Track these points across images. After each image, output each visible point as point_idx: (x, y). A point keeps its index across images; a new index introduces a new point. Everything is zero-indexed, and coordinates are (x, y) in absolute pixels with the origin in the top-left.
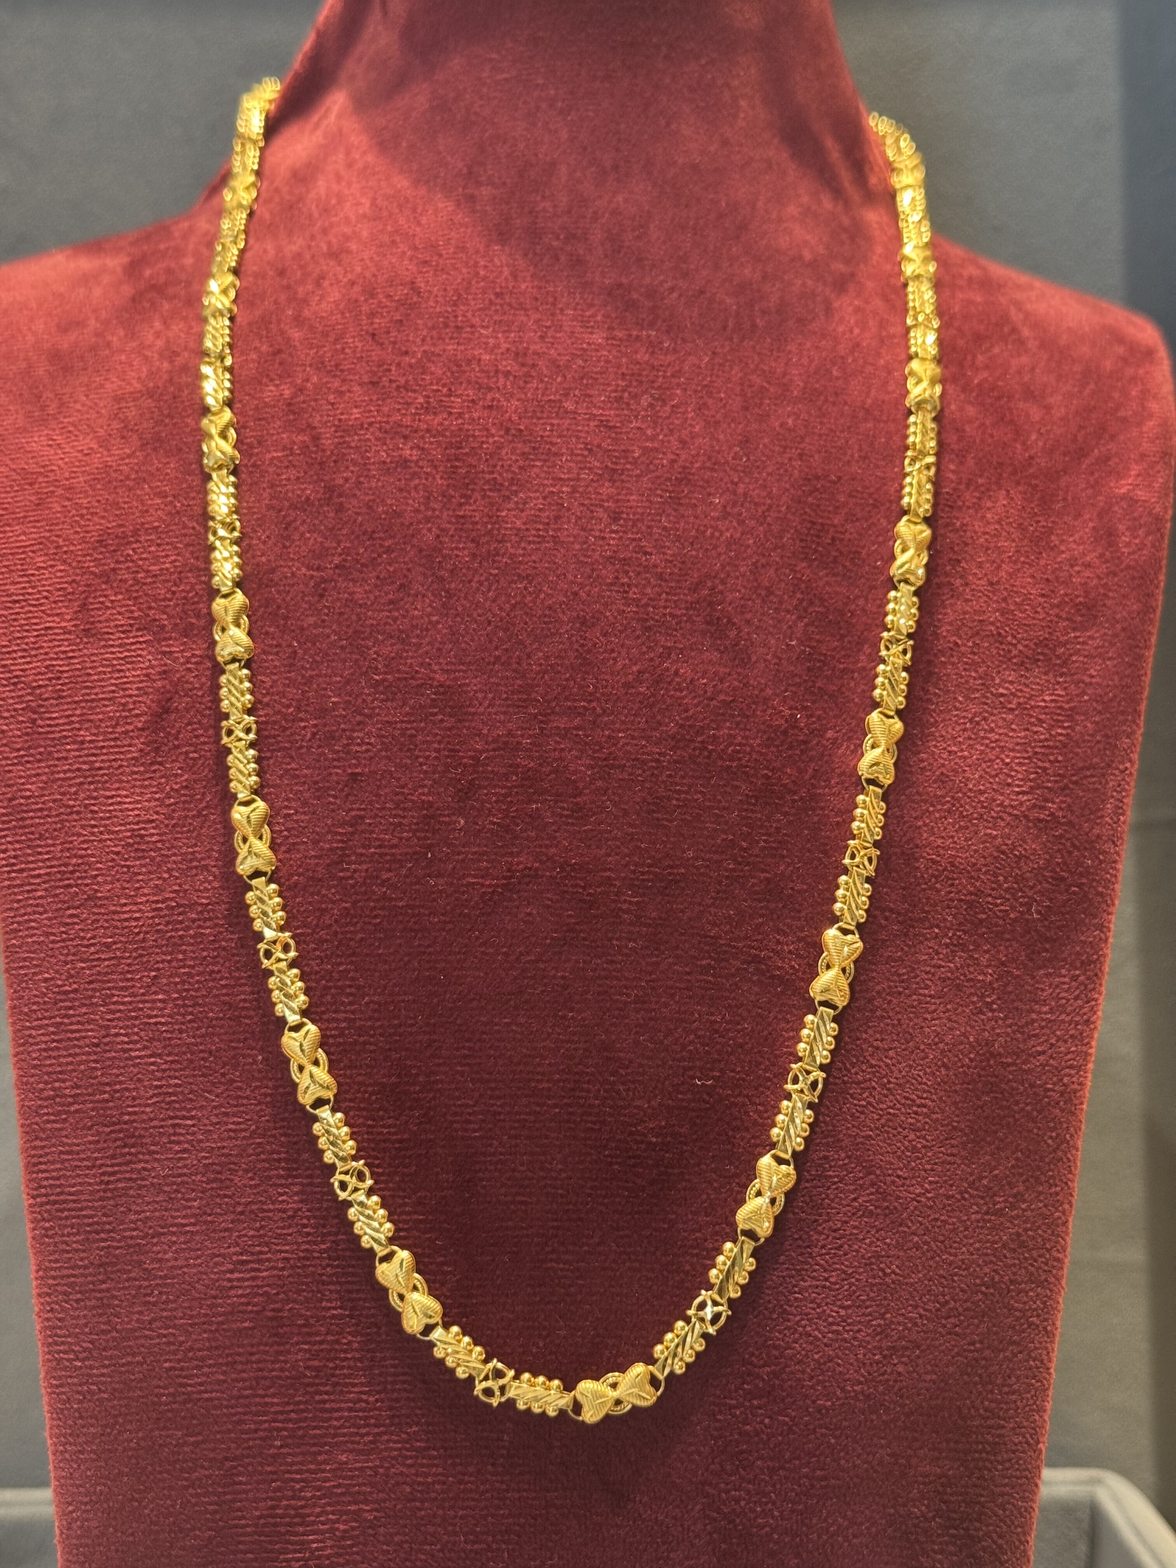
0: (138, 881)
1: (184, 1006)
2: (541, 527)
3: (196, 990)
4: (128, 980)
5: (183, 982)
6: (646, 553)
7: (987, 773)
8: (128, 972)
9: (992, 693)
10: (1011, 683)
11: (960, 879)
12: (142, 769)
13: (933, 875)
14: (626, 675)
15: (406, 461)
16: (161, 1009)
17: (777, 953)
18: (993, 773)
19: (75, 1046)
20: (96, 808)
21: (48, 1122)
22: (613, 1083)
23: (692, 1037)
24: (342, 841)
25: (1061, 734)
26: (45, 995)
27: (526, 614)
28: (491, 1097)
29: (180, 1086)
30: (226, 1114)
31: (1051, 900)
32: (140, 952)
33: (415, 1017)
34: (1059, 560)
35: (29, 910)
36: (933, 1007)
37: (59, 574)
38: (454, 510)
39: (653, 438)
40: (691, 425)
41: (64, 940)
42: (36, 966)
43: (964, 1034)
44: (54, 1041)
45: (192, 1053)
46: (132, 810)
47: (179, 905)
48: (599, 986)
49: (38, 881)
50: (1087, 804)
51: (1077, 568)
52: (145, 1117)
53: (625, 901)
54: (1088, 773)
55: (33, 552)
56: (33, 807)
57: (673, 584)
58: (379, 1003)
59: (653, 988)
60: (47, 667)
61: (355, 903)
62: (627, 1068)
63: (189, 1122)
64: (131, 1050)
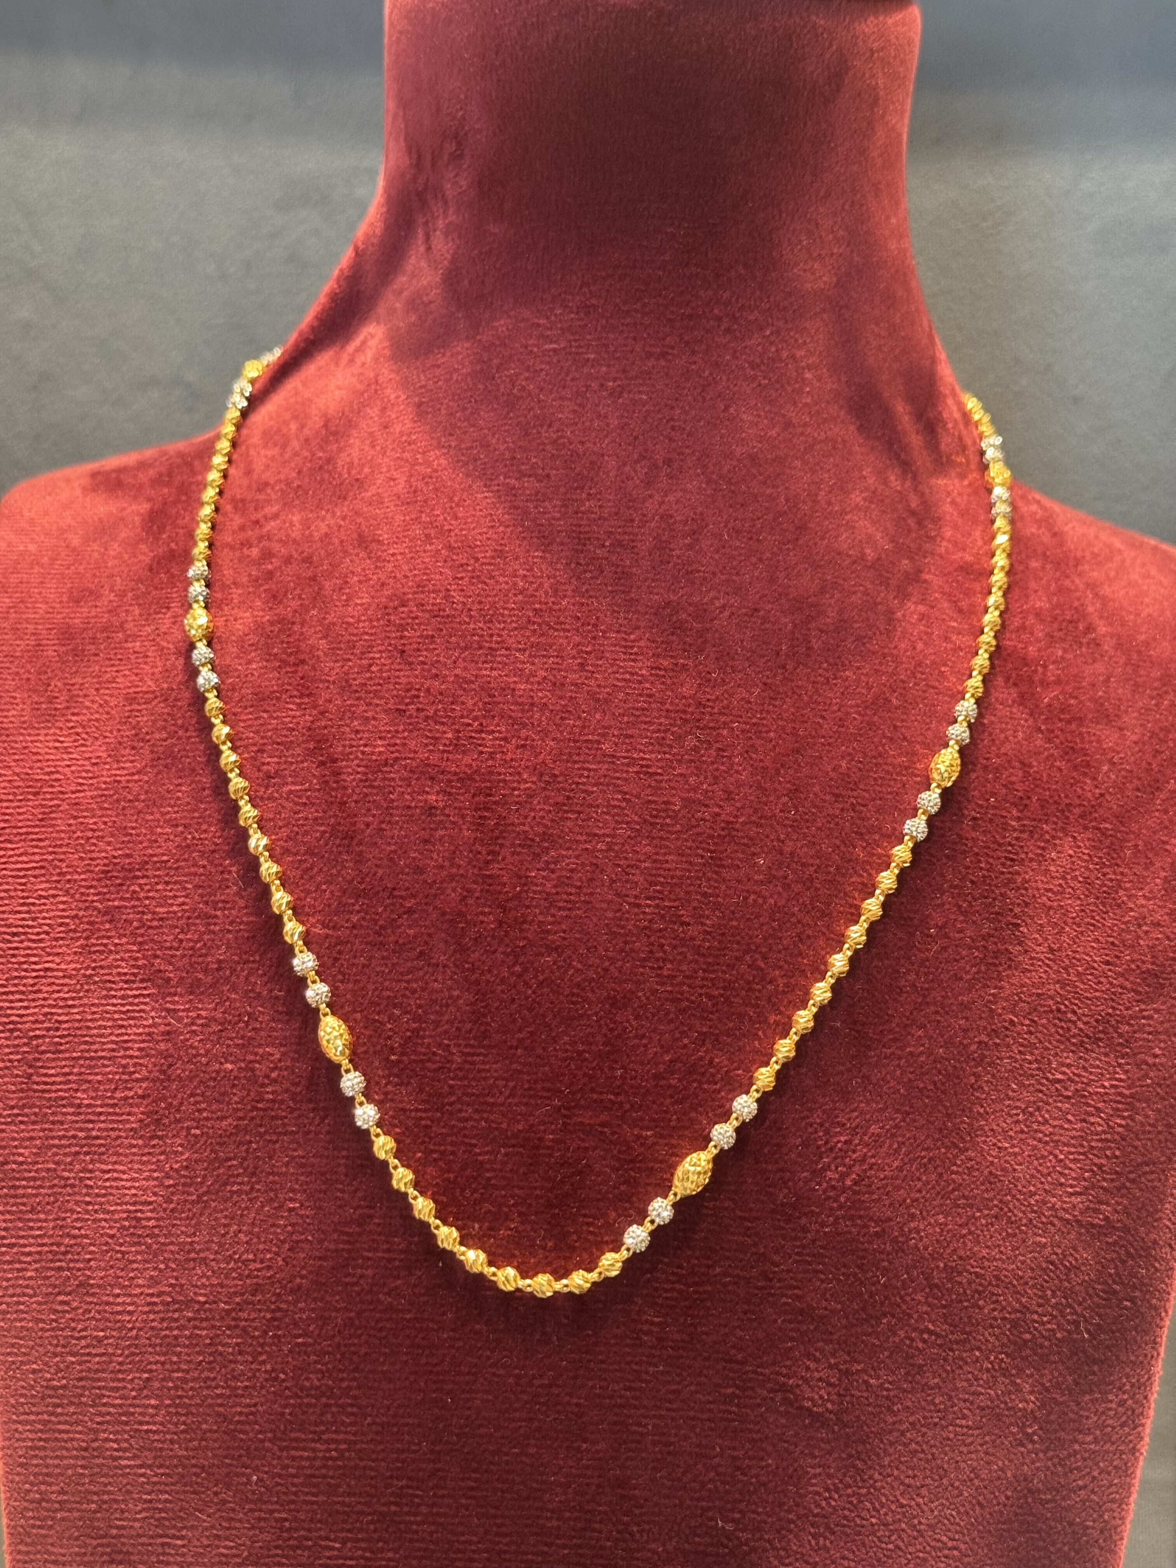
0: (133, 1270)
1: (177, 1414)
2: (573, 891)
3: (191, 1398)
4: (119, 1380)
5: (176, 1388)
6: (683, 924)
7: (1038, 1171)
8: (119, 1371)
9: (1047, 1079)
10: (1069, 1066)
11: (1004, 1294)
12: (140, 1142)
13: (976, 1291)
14: (657, 1064)
15: (432, 808)
16: (152, 1416)
17: (806, 1380)
18: (1045, 1171)
19: (64, 1448)
20: (91, 1183)
21: (33, 1526)
22: (626, 1524)
23: (712, 1474)
24: (348, 1242)
25: (1120, 1126)
26: (33, 1387)
27: (552, 991)
28: (497, 1534)
29: (170, 1502)
30: (217, 1537)
31: (1100, 1316)
32: (133, 1349)
33: (419, 1444)
34: (1127, 919)
35: (18, 1291)
36: (970, 1440)
37: (61, 906)
38: (480, 869)
39: (695, 790)
40: (737, 772)
41: (53, 1329)
42: (25, 1354)
43: (1001, 1469)
44: (40, 1439)
45: (184, 1467)
46: (129, 1188)
47: (174, 1302)
48: (616, 1414)
49: (28, 1259)
50: (1144, 1205)
51: (1145, 928)
52: (134, 1533)
53: (647, 1321)
54: (1147, 1169)
55: (35, 877)
56: (27, 1175)
57: (710, 960)
58: (382, 1425)
59: (673, 1419)
60: (45, 1015)
61: (359, 1313)
62: (642, 1507)
63: (179, 1542)
64: (120, 1458)
